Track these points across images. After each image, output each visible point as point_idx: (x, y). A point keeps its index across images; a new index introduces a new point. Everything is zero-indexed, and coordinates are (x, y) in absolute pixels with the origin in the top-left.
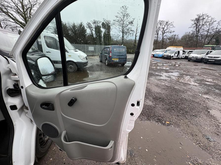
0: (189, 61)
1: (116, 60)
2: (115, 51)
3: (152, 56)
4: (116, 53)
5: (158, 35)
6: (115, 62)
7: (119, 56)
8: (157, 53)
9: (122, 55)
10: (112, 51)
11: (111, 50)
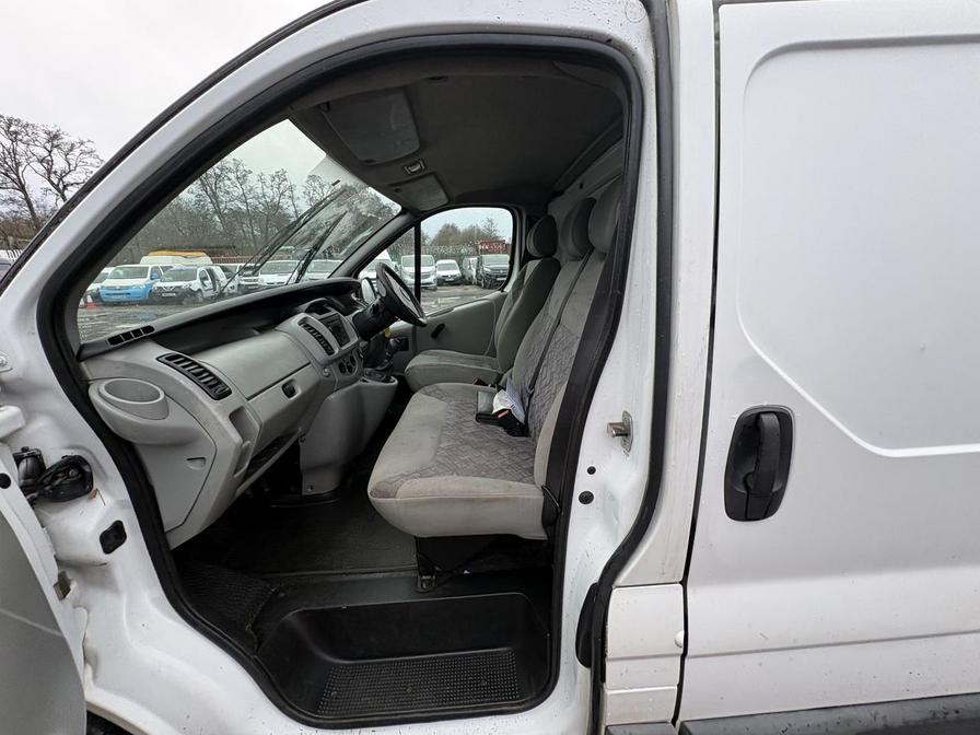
3: (90, 300)
5: (22, 189)
8: (111, 284)
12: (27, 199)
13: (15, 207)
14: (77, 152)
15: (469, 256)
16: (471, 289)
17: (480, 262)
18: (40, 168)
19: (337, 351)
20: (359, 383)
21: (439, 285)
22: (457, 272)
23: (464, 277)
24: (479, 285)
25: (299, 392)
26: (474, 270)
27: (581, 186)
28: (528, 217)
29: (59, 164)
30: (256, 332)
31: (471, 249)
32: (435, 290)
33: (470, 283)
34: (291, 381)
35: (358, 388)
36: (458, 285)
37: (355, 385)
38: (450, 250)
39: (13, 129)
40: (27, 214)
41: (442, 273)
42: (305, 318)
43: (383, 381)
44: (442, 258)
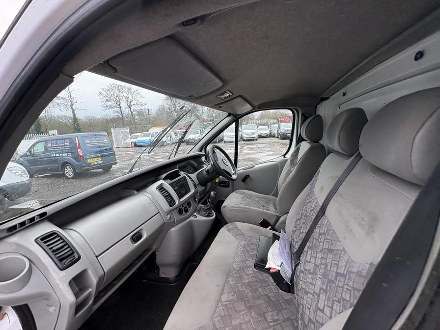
0: (188, 144)
1: (97, 162)
2: (88, 143)
3: (133, 145)
4: (91, 148)
5: (120, 108)
6: (96, 165)
7: (101, 151)
8: (139, 139)
9: (106, 151)
10: (81, 145)
11: (79, 144)
12: (121, 111)
13: (118, 114)
14: (135, 94)
15: (274, 124)
16: (274, 140)
17: (279, 127)
18: (125, 100)
19: (177, 203)
20: (192, 218)
21: (258, 138)
22: (268, 132)
23: (271, 134)
24: (278, 137)
25: (145, 236)
26: (276, 130)
27: (344, 94)
28: (303, 114)
29: (130, 98)
30: (136, 192)
31: (276, 121)
32: (257, 139)
33: (274, 137)
34: (141, 230)
35: (191, 222)
36: (268, 137)
37: (188, 220)
38: (265, 121)
39: (119, 88)
40: (121, 116)
41: (260, 133)
42: (162, 184)
43: (206, 216)
44: (261, 125)
